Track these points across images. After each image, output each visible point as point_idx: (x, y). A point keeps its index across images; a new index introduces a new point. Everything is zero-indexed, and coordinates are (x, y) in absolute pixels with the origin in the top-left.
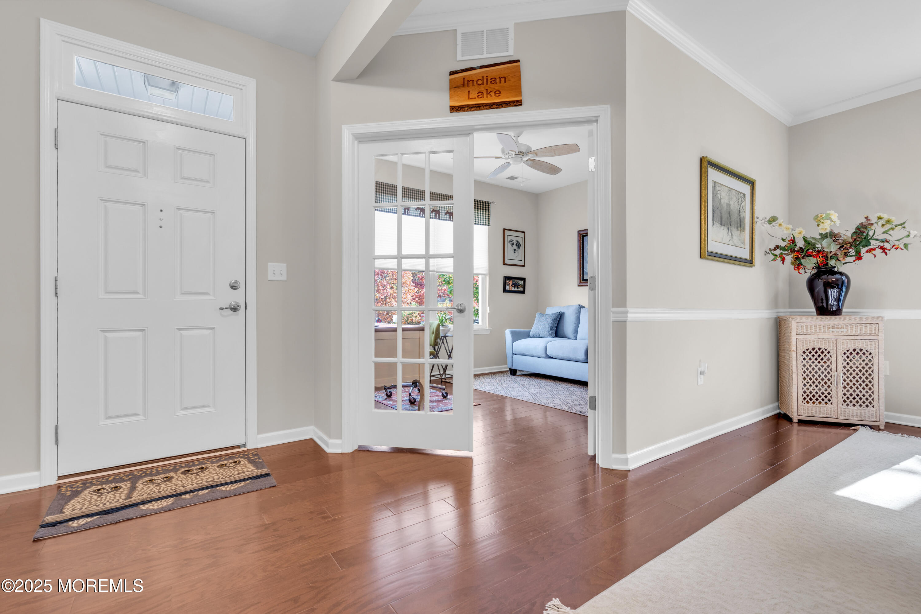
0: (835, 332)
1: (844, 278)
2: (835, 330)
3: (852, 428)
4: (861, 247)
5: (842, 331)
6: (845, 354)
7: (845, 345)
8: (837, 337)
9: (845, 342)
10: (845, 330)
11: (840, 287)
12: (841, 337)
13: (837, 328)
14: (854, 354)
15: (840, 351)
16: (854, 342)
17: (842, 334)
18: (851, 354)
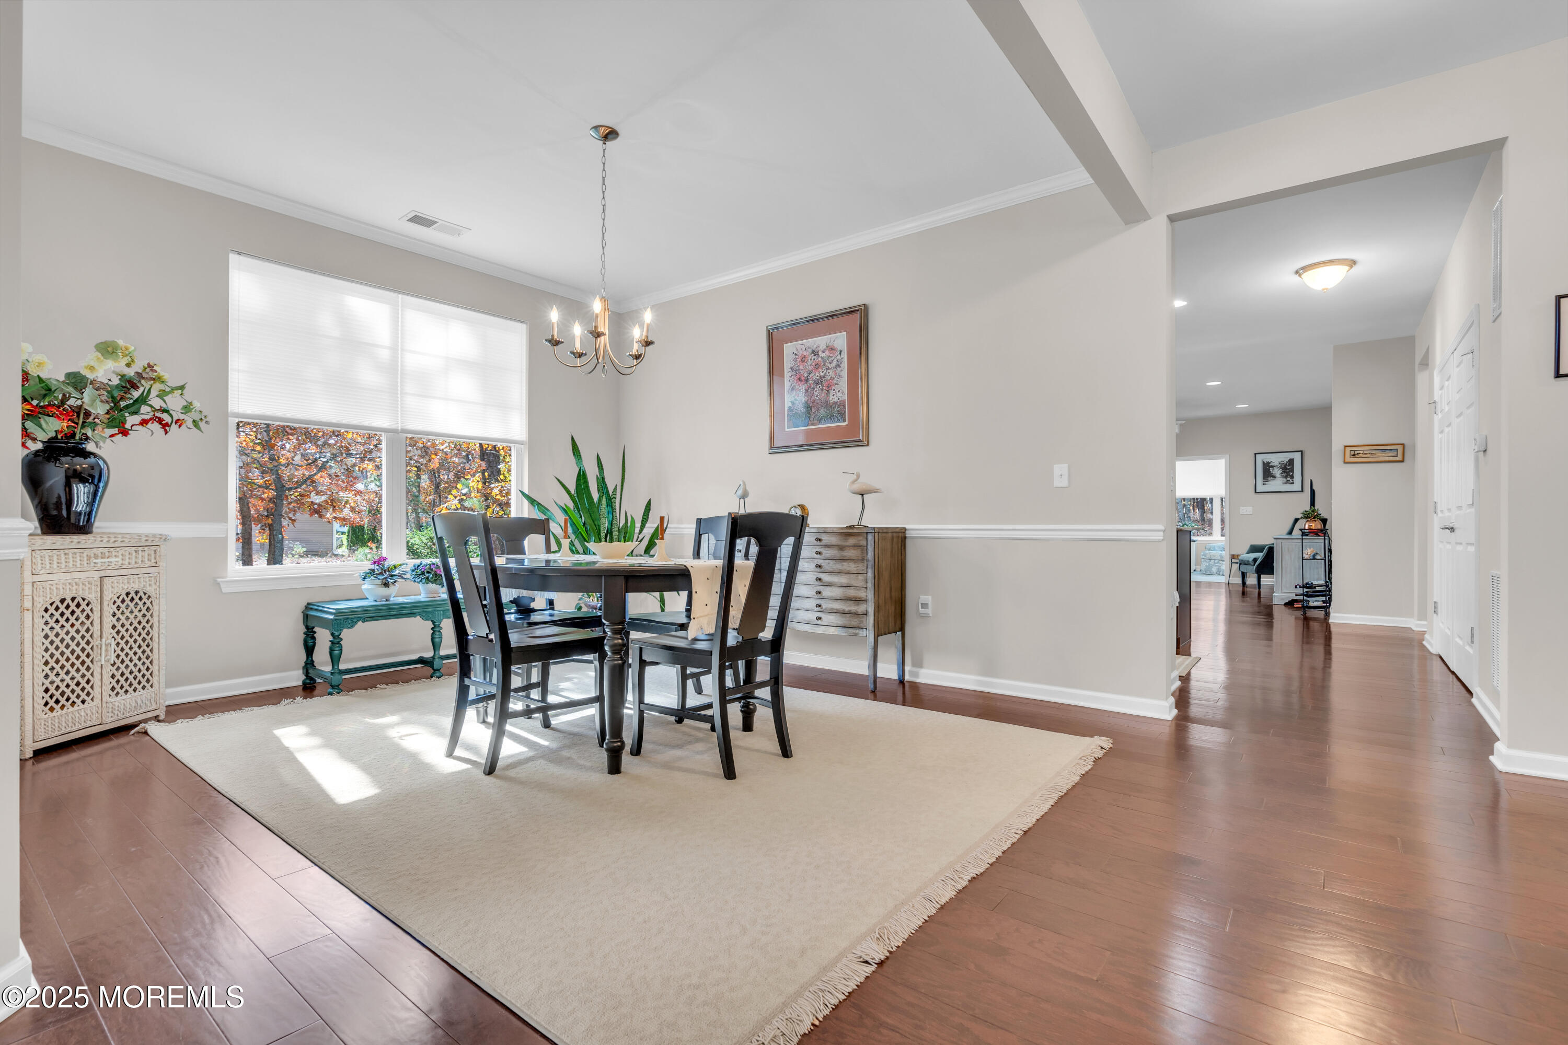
0: (99, 565)
1: (101, 462)
2: (99, 561)
3: (132, 732)
4: (127, 414)
5: (109, 562)
6: (115, 602)
7: (116, 587)
8: (103, 574)
9: (116, 581)
10: (113, 560)
11: (96, 481)
12: (108, 573)
13: (103, 557)
14: (127, 600)
15: (108, 596)
16: (128, 580)
17: (110, 568)
18: (123, 601)
